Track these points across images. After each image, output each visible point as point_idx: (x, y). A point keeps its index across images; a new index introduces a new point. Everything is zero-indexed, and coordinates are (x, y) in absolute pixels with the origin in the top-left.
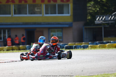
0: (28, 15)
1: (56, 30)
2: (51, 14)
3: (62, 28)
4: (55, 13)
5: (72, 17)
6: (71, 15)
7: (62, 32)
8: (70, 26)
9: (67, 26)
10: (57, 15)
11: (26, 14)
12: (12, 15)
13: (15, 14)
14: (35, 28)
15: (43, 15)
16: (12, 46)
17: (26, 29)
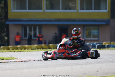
0: (61, 11)
1: (92, 27)
2: (87, 9)
3: (98, 26)
4: (92, 9)
5: (110, 13)
6: (108, 12)
7: (98, 30)
8: (107, 23)
9: (104, 23)
10: (93, 11)
11: (59, 9)
12: (44, 10)
13: (47, 9)
14: (69, 26)
15: (78, 10)
16: (41, 45)
17: (58, 26)
